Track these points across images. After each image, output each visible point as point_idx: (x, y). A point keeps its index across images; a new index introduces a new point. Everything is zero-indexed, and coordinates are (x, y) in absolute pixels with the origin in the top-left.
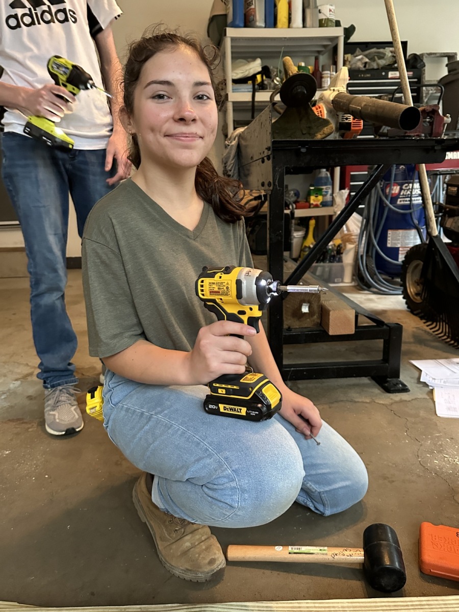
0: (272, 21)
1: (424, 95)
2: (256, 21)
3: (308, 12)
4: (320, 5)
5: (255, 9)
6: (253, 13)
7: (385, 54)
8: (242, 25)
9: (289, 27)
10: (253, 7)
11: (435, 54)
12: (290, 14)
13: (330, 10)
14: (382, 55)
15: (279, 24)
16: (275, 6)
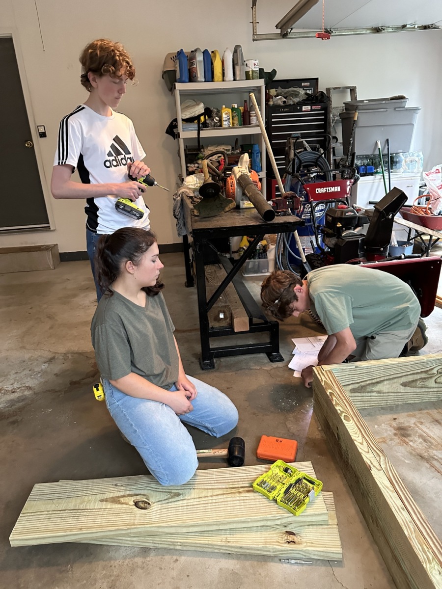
0: (210, 76)
1: (331, 121)
2: (198, 78)
3: (237, 68)
4: (247, 60)
5: (196, 68)
6: (195, 71)
7: (299, 92)
8: (187, 80)
9: (223, 81)
10: (195, 66)
11: (339, 88)
12: (223, 70)
13: (255, 64)
14: (297, 93)
15: (216, 78)
16: (212, 64)
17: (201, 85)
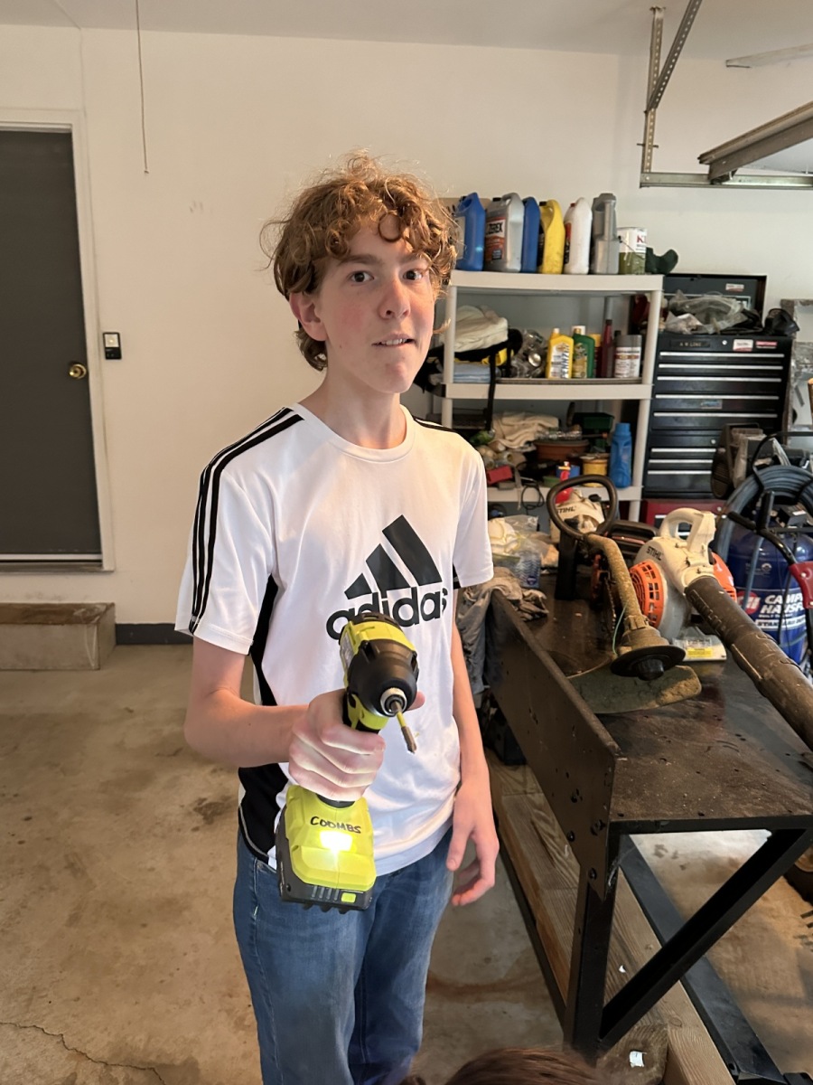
0: (534, 260)
2: (505, 262)
3: (600, 246)
4: (622, 229)
5: (505, 239)
6: (501, 246)
7: (730, 308)
8: (480, 266)
9: (563, 272)
10: (501, 235)
11: (812, 302)
12: (567, 247)
13: (639, 239)
15: (547, 265)
16: (541, 231)
17: (510, 280)
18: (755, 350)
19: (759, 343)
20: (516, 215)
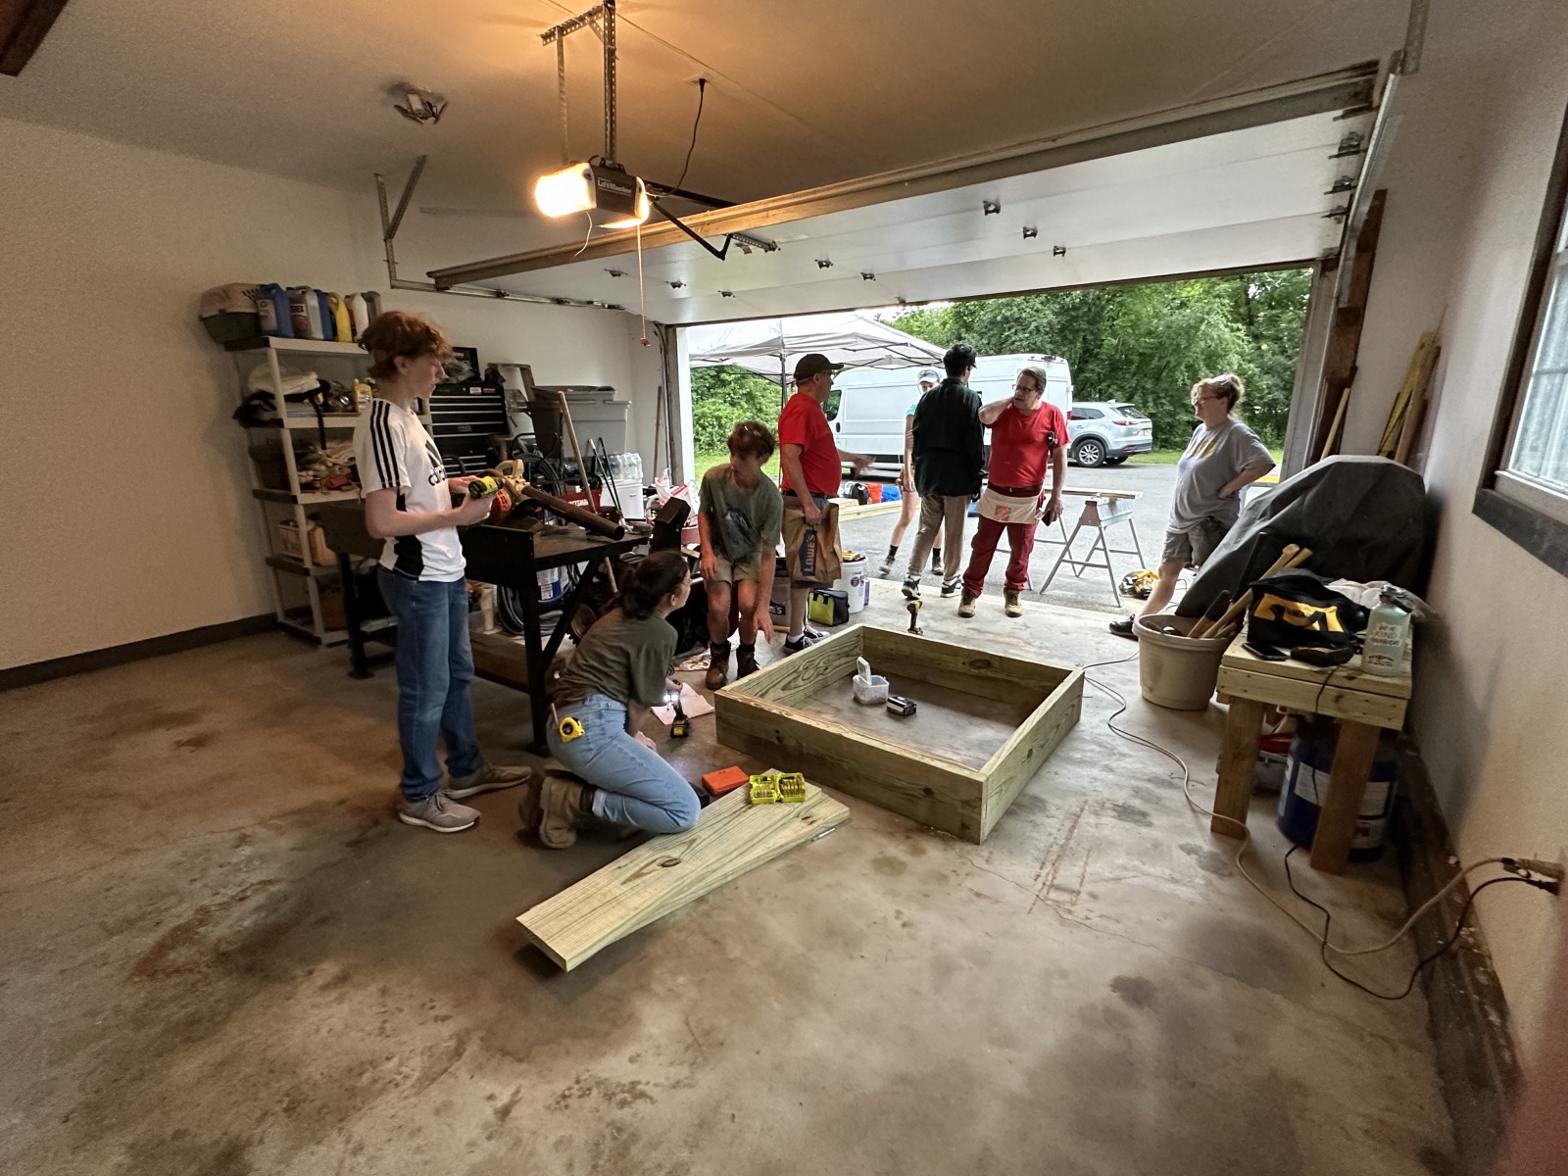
0: (332, 333)
1: (510, 410)
2: (311, 333)
5: (307, 318)
6: (306, 321)
8: (292, 335)
10: (303, 314)
11: (507, 365)
12: (353, 325)
15: (342, 336)
16: (331, 313)
18: (483, 394)
19: (485, 389)
20: (313, 302)
